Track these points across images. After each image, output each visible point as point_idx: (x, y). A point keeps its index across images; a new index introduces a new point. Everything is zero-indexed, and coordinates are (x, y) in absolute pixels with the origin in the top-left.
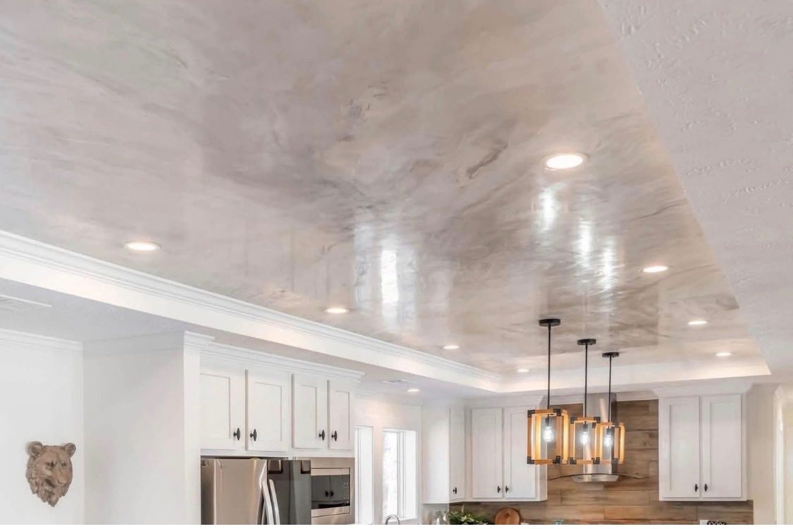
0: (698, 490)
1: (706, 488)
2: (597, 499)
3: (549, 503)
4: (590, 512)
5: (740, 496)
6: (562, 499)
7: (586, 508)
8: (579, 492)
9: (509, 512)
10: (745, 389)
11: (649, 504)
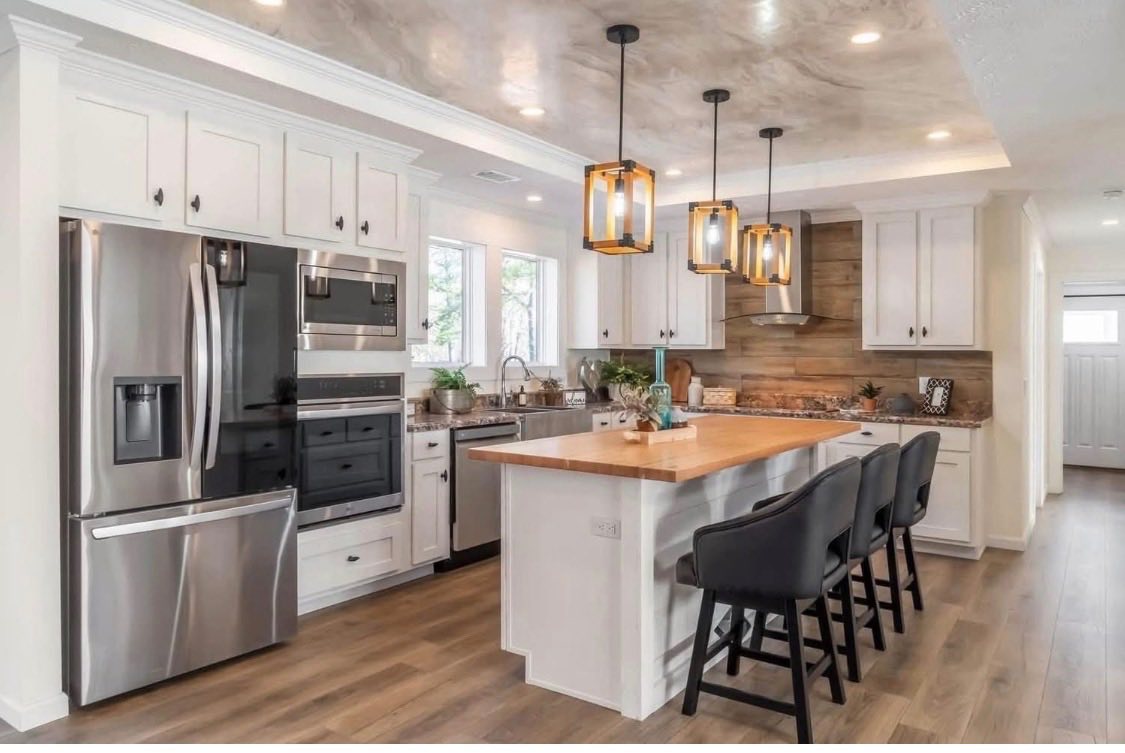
0: (914, 335)
1: (925, 333)
2: (786, 348)
3: (728, 354)
4: (780, 365)
5: (971, 343)
6: (744, 349)
7: (772, 360)
8: (764, 340)
9: (679, 363)
10: (980, 197)
11: (853, 356)
